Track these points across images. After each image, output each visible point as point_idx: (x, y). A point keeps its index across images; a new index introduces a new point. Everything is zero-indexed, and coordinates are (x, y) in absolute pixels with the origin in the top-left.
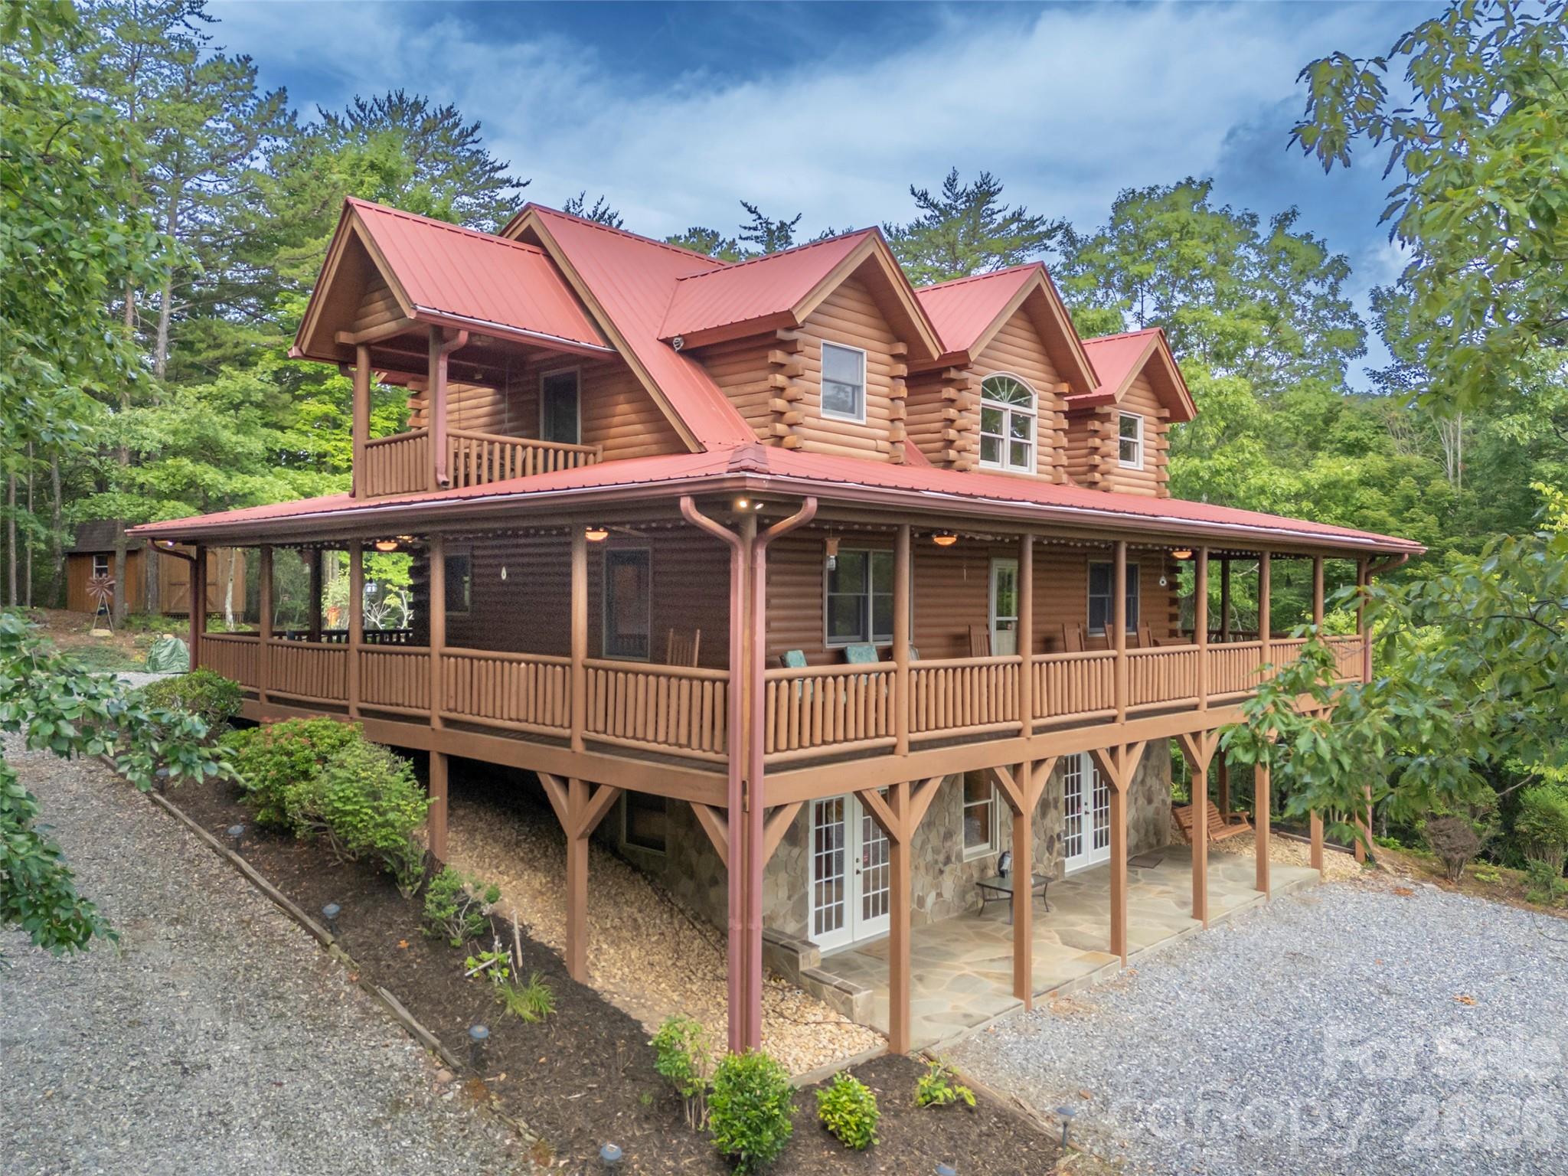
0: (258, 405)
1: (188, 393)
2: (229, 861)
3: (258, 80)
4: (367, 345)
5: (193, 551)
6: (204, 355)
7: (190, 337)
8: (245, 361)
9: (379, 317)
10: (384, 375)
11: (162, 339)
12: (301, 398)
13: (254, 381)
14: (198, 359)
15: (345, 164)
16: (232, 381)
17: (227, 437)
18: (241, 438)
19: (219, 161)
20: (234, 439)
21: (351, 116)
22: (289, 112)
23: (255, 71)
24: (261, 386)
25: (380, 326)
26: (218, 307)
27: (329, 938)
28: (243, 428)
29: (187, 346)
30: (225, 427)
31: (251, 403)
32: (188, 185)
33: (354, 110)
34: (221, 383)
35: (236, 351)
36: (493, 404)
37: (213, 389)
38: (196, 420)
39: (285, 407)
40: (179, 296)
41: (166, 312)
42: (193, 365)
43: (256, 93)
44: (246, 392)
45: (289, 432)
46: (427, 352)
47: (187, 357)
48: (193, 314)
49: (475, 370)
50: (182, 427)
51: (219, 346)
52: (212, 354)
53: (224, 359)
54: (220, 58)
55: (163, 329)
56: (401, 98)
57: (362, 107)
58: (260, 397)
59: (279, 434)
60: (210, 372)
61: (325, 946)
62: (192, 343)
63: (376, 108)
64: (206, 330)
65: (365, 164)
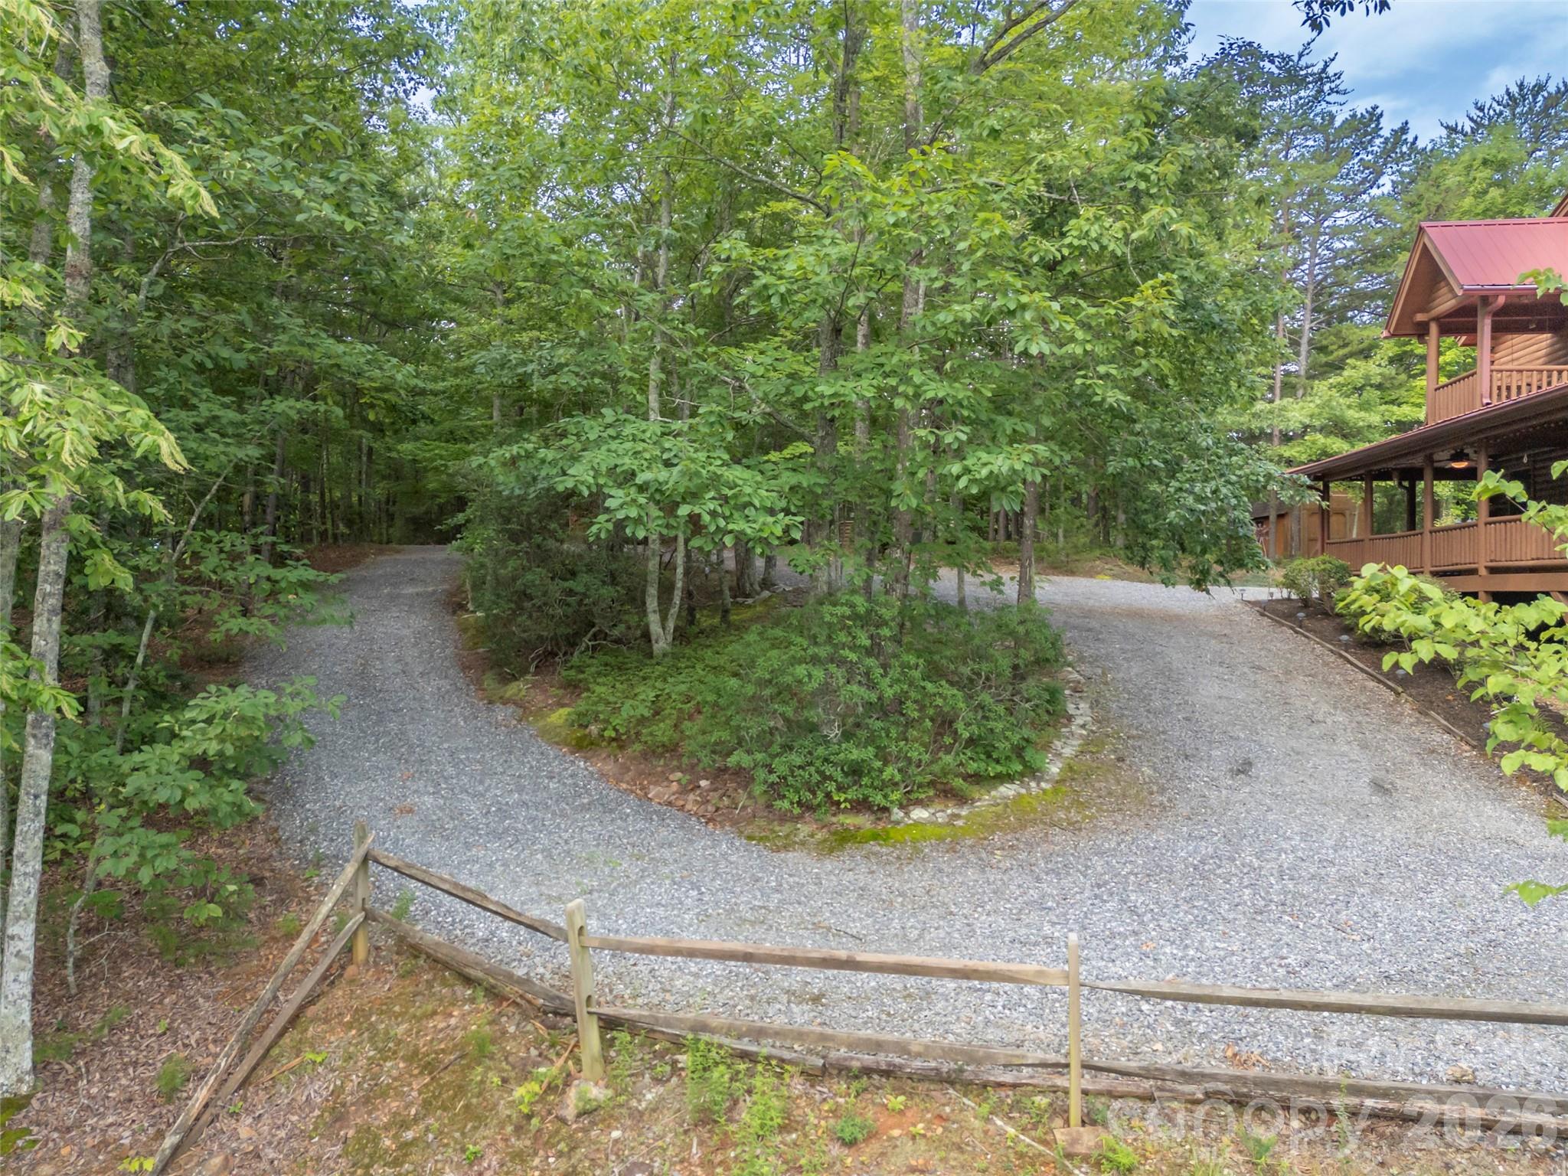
0: (1379, 387)
1: (1321, 387)
2: (1341, 656)
3: (1383, 122)
4: (1437, 319)
5: (1320, 485)
6: (1335, 354)
7: (1325, 343)
8: (1365, 354)
9: (1445, 298)
10: (1464, 338)
11: (1304, 348)
12: (1414, 376)
13: (1374, 368)
14: (1331, 358)
15: (1460, 167)
16: (1356, 371)
17: (1353, 415)
18: (1363, 414)
19: (1350, 198)
20: (1357, 415)
21: (1471, 119)
22: (1410, 140)
23: (1381, 115)
24: (1378, 370)
25: (1445, 304)
26: (1350, 314)
27: (1400, 689)
28: (1365, 406)
29: (1322, 349)
30: (1349, 407)
31: (1371, 386)
32: (1326, 224)
33: (1475, 113)
34: (1346, 373)
35: (1361, 346)
36: (1552, 345)
37: (1340, 379)
38: (1326, 404)
39: (1401, 385)
40: (1319, 313)
41: (1307, 327)
42: (1327, 364)
43: (1381, 133)
44: (1367, 377)
45: (1404, 406)
46: (1476, 316)
47: (1323, 359)
48: (1329, 324)
49: (1529, 322)
50: (1317, 411)
51: (1345, 345)
52: (1342, 352)
53: (1351, 355)
54: (1354, 116)
55: (1304, 341)
56: (1521, 86)
57: (1481, 109)
58: (1378, 379)
59: (1395, 408)
60: (1337, 367)
61: (1398, 694)
62: (1326, 347)
63: (1495, 105)
64: (1338, 334)
65: (1476, 164)
